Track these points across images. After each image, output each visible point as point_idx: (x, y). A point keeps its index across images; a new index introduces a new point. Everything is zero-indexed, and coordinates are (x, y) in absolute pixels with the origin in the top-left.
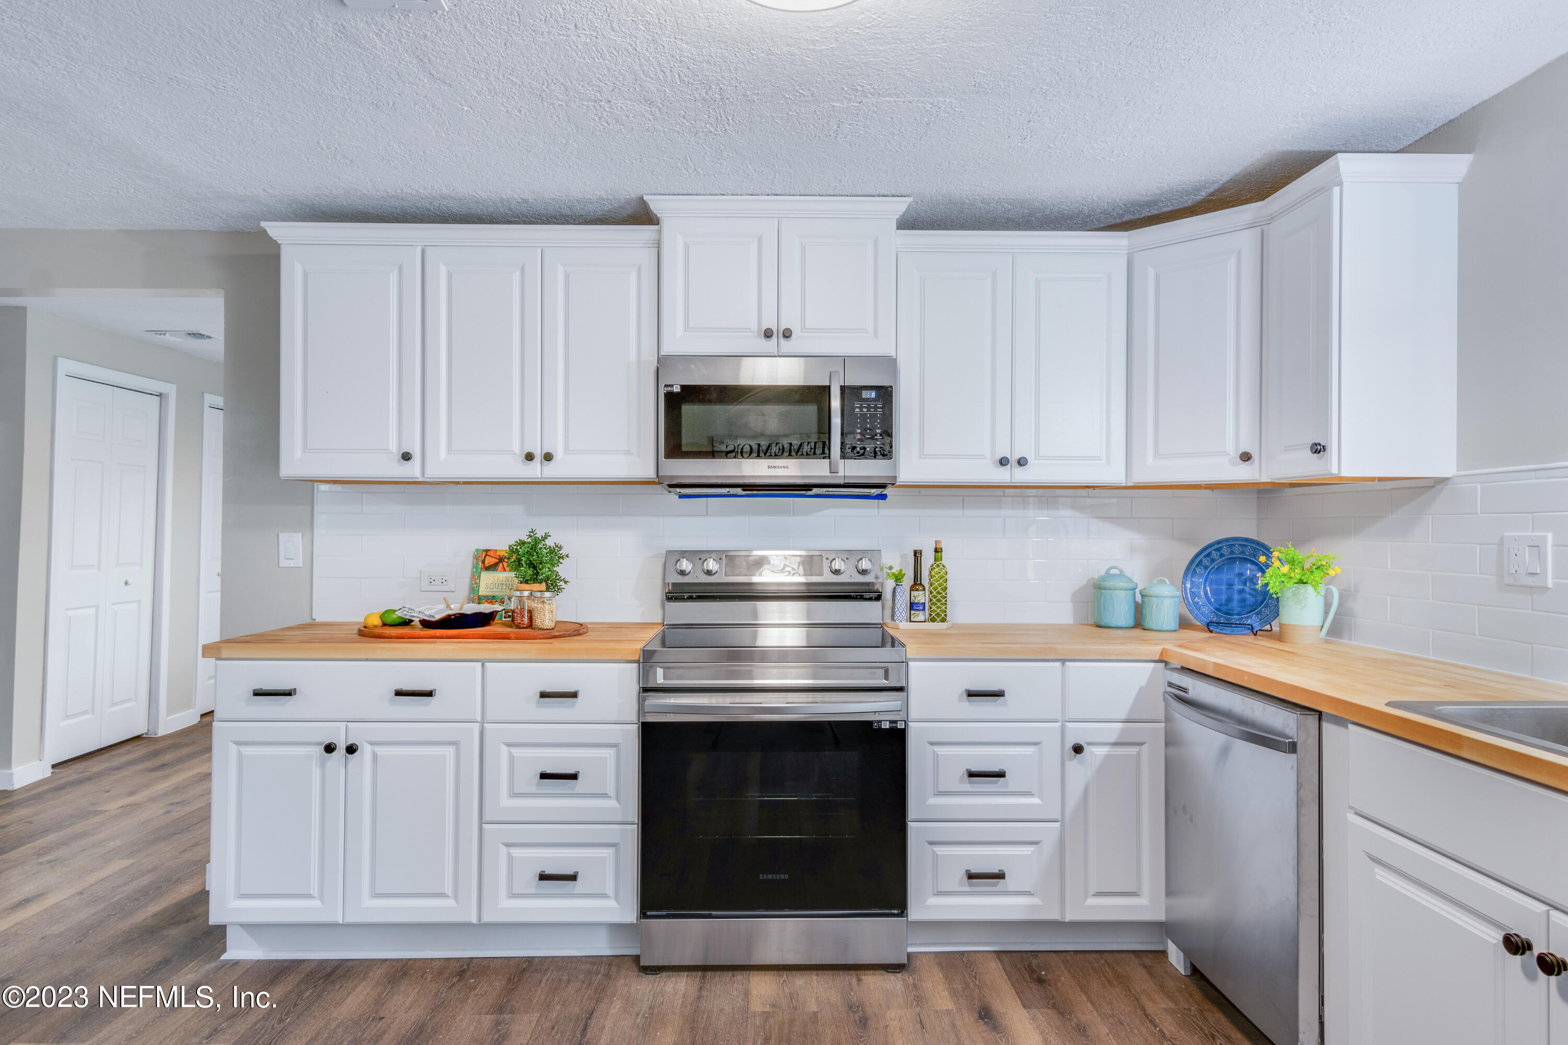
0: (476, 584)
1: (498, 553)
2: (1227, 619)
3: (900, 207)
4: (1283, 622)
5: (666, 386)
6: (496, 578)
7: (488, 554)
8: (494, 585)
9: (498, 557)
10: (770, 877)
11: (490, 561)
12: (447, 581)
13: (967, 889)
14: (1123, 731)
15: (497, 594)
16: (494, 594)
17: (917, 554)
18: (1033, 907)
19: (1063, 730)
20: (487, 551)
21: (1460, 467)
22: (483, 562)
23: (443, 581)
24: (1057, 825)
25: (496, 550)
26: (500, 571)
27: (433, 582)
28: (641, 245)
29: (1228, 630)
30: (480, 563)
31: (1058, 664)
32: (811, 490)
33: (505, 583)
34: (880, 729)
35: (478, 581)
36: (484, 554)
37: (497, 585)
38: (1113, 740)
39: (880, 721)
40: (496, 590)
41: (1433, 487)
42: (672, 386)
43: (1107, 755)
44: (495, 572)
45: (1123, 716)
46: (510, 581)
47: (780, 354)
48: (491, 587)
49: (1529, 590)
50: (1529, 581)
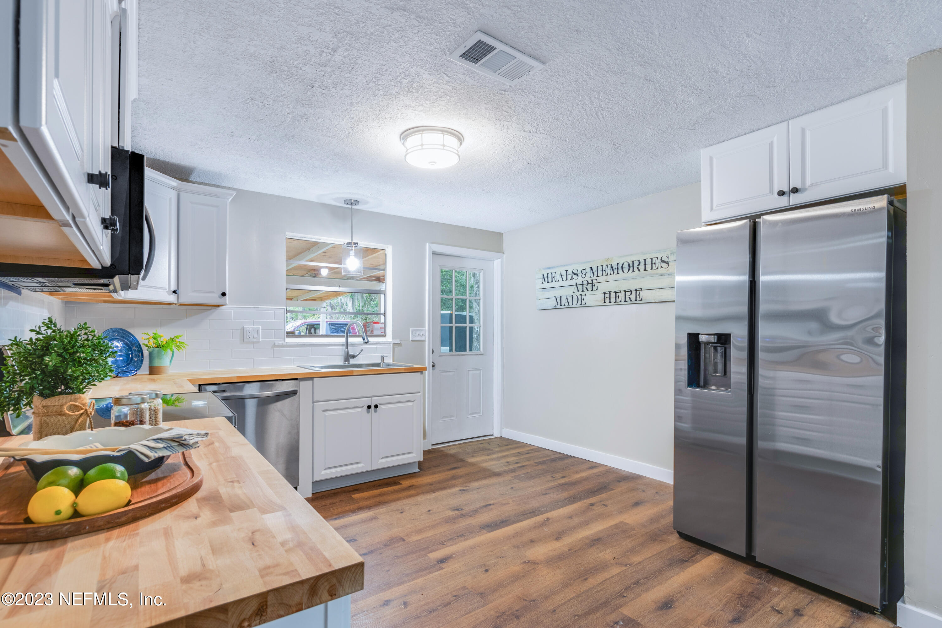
2: (121, 370)
29: (126, 375)
41: (211, 310)
49: (253, 343)
50: (254, 340)
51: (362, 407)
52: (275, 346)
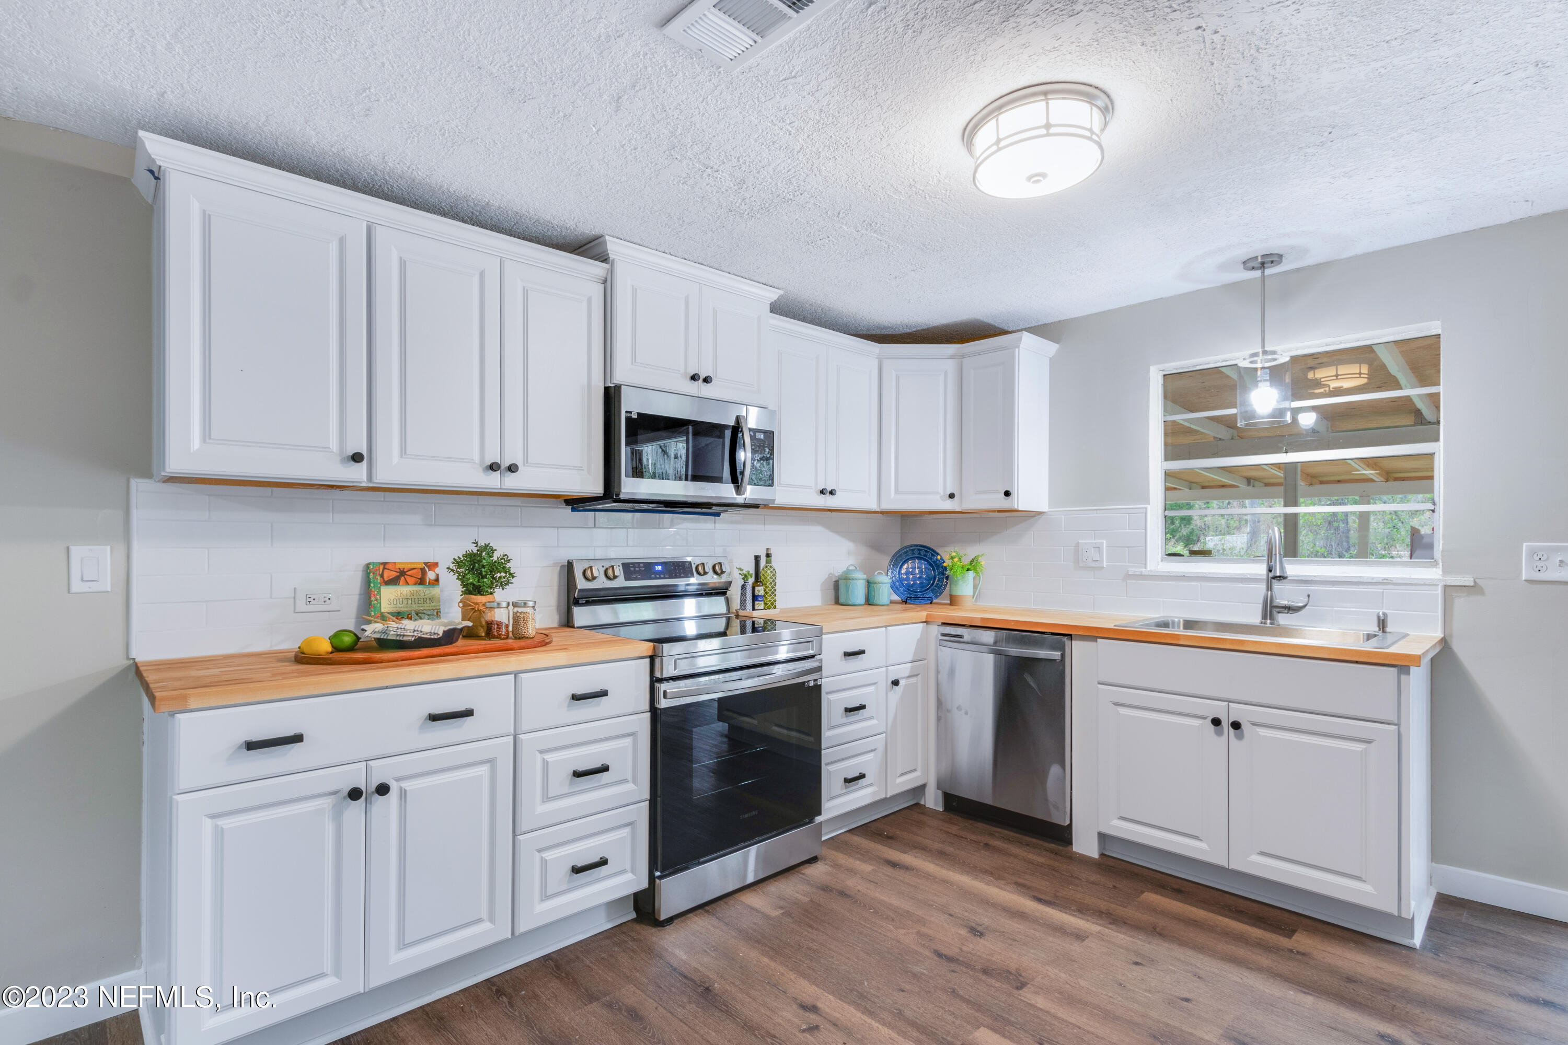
0: (376, 600)
1: (398, 566)
2: (915, 595)
3: (773, 295)
4: (954, 593)
5: (627, 412)
6: (399, 593)
7: (386, 567)
8: (398, 600)
9: (398, 570)
10: (747, 816)
11: (388, 575)
12: (332, 599)
13: (844, 791)
14: (912, 668)
15: (403, 609)
16: (399, 610)
17: (757, 559)
18: (874, 793)
19: (887, 670)
20: (385, 564)
21: (1050, 506)
22: (382, 576)
23: (326, 599)
24: (884, 735)
25: (395, 563)
26: (403, 585)
27: (313, 602)
28: (588, 278)
29: (918, 602)
30: (379, 578)
31: (884, 629)
32: (711, 508)
33: (410, 598)
34: (809, 687)
35: (378, 597)
36: (382, 567)
37: (401, 600)
38: (907, 675)
39: (809, 681)
40: (400, 606)
41: (1034, 516)
42: (631, 412)
43: (906, 685)
44: (397, 587)
45: (910, 659)
46: (415, 595)
47: (700, 396)
48: (395, 603)
49: (1093, 568)
50: (1094, 564)
51: (1204, 718)
52: (1128, 577)
